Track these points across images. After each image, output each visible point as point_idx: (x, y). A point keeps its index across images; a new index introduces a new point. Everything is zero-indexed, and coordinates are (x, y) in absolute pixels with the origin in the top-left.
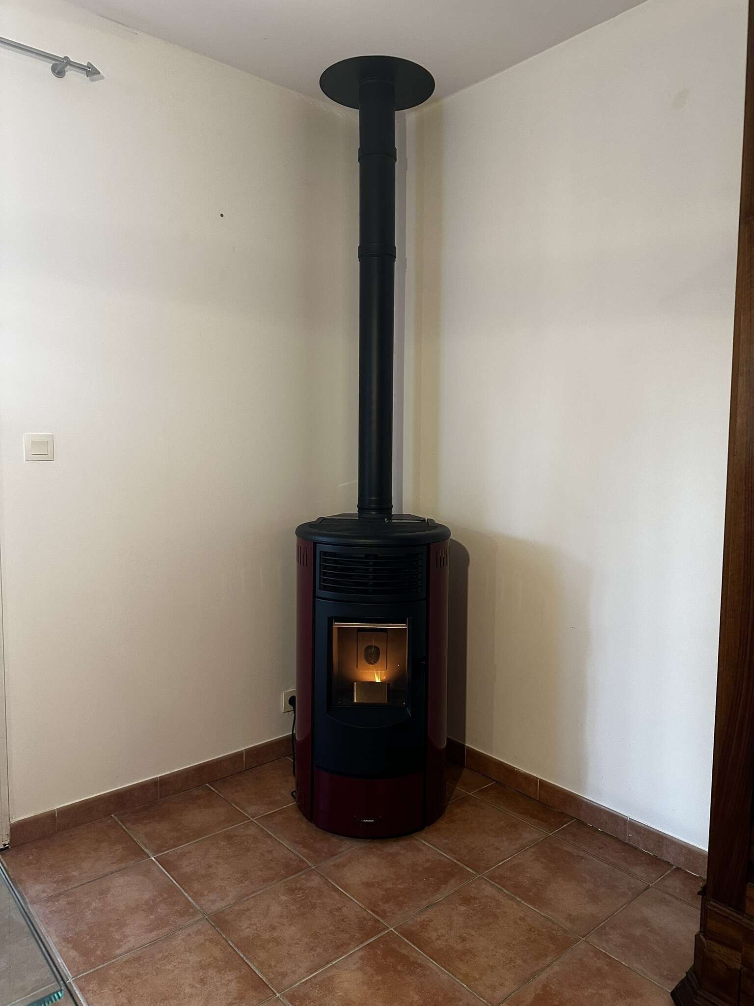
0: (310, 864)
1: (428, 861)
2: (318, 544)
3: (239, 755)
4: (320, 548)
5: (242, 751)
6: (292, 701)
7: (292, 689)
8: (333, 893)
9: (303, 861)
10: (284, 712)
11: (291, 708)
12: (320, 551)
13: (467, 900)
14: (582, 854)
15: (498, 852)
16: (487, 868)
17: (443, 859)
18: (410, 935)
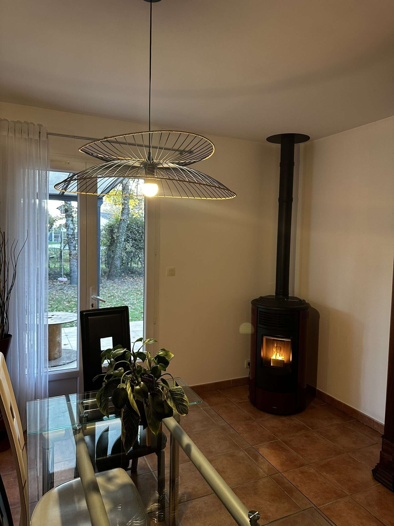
0: (253, 418)
1: (295, 423)
2: (259, 308)
3: (229, 381)
4: (259, 309)
5: (230, 380)
6: (249, 364)
7: (249, 360)
8: (261, 428)
9: (251, 417)
10: (246, 368)
11: (249, 367)
12: (259, 311)
13: (307, 437)
14: (355, 430)
15: (322, 425)
16: (317, 429)
17: (301, 424)
18: (285, 442)
